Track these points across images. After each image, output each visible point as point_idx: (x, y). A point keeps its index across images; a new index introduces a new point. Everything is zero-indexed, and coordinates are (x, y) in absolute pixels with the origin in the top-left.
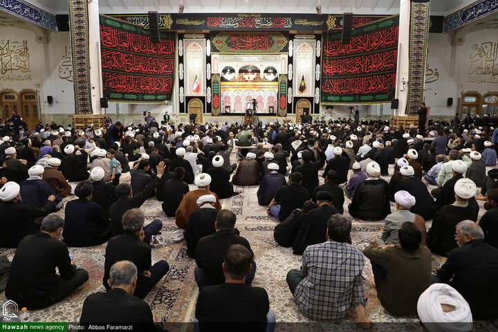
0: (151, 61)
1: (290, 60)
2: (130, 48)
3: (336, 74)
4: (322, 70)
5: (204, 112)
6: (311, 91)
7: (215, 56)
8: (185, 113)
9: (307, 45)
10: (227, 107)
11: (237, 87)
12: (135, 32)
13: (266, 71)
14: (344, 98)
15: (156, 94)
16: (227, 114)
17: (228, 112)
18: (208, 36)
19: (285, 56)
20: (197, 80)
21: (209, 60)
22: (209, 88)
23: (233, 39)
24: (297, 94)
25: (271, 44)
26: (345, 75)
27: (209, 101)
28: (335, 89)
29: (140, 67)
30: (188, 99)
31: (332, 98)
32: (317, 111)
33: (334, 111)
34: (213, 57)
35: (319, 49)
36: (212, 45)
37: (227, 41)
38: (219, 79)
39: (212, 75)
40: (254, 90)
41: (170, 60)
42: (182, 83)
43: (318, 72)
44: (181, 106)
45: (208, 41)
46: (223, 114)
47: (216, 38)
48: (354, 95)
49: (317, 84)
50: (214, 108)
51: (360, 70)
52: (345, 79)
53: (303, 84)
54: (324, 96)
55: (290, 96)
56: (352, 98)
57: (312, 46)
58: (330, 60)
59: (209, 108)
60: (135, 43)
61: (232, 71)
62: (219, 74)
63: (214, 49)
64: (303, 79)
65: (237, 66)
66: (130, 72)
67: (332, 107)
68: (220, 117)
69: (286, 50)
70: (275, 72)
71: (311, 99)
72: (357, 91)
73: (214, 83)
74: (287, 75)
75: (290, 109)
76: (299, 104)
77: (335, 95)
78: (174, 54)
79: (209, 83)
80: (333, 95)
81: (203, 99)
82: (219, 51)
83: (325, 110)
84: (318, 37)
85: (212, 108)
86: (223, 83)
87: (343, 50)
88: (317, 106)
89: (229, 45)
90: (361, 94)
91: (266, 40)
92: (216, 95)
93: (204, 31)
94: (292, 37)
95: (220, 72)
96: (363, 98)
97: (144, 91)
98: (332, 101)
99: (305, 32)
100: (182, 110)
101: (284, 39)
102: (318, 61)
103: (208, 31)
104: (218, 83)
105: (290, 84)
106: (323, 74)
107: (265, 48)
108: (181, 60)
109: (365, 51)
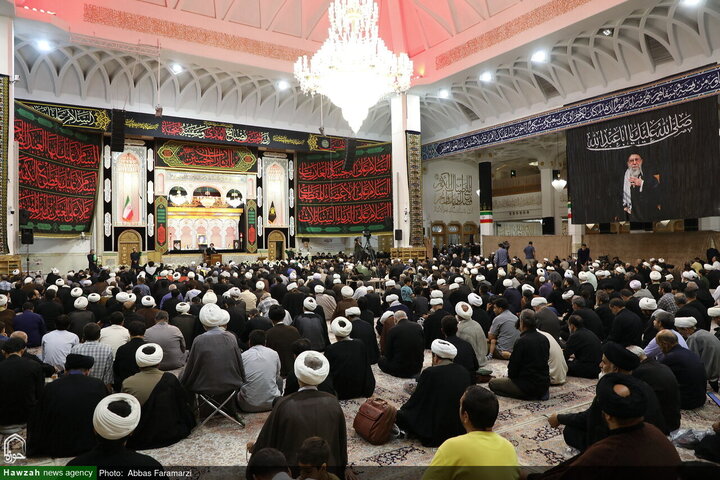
0: (68, 173)
1: (259, 182)
2: (45, 152)
3: (316, 201)
4: (298, 195)
5: (144, 250)
6: (284, 220)
7: (159, 172)
8: (112, 252)
9: (279, 165)
10: (175, 242)
11: (186, 214)
12: (52, 130)
13: (229, 195)
14: (327, 229)
15: (74, 224)
16: (175, 252)
17: (178, 248)
18: (149, 144)
19: (252, 177)
20: (129, 204)
21: (150, 176)
22: (151, 215)
23: (188, 151)
24: (268, 225)
25: (236, 161)
26: (327, 202)
27: (151, 234)
28: (315, 218)
29: (55, 183)
30: (118, 231)
31: (313, 229)
32: (293, 245)
33: (311, 245)
34: (157, 172)
35: (291, 170)
36: (156, 156)
37: (178, 153)
38: (165, 203)
39: (155, 197)
40: (209, 218)
41: (93, 173)
42: (108, 207)
43: (292, 198)
44: (107, 240)
45: (151, 151)
46: (172, 252)
47: (162, 149)
48: (341, 225)
49: (292, 212)
50: (159, 243)
51: (347, 197)
52: (327, 207)
53: (273, 212)
54: (301, 227)
55: (260, 226)
56: (338, 229)
57: (284, 167)
58: (306, 185)
59: (151, 244)
60: (51, 146)
61: (184, 193)
62: (165, 197)
63: (159, 162)
64: (272, 206)
65: (191, 186)
66: (45, 189)
67: (307, 240)
68: (168, 256)
69: (254, 169)
70: (240, 196)
71: (285, 231)
72: (344, 221)
73: (158, 208)
74: (256, 201)
75: (260, 243)
76: (272, 236)
77: (316, 226)
78: (98, 164)
79: (151, 208)
80: (313, 226)
81: (142, 230)
82: (167, 166)
83: (302, 244)
84: (290, 157)
85: (157, 244)
86: (170, 209)
87: (322, 174)
88: (293, 239)
89: (181, 158)
90: (349, 225)
91: (230, 155)
92: (161, 225)
93: (144, 137)
94: (260, 154)
95: (167, 193)
96: (352, 229)
97: (60, 218)
98: (312, 233)
99: (275, 150)
100: (107, 247)
101: (252, 156)
102: (291, 184)
103: (152, 138)
104: (164, 208)
105: (260, 211)
106: (298, 200)
107: (229, 165)
108: (108, 174)
109: (351, 177)
